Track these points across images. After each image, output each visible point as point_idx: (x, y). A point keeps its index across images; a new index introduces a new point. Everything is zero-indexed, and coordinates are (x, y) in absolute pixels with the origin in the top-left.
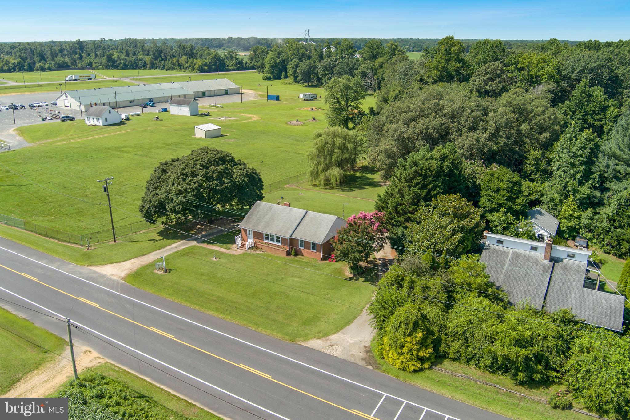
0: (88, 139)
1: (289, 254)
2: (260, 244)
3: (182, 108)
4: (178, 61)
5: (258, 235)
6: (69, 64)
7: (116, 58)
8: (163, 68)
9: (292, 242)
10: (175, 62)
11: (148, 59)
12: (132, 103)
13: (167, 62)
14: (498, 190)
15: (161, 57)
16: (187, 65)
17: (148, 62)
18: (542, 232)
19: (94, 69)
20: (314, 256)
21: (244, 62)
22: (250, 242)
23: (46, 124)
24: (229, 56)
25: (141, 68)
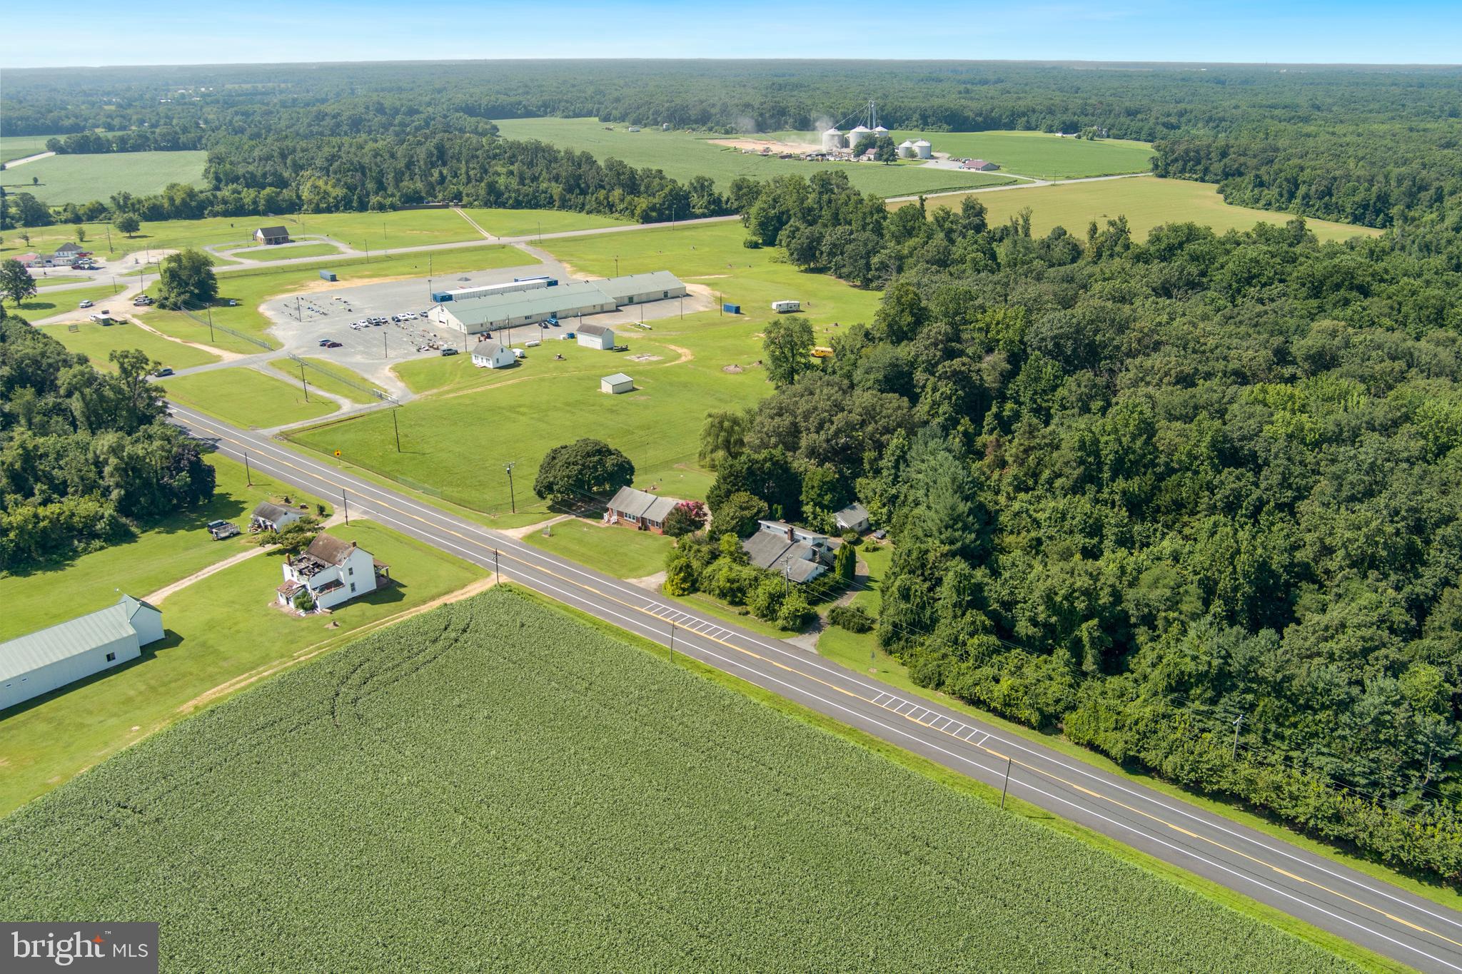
0: (479, 390)
1: (640, 529)
2: (621, 521)
4: (607, 198)
5: (620, 514)
6: (423, 194)
7: (503, 187)
8: (582, 210)
9: (643, 520)
10: (602, 198)
11: (557, 190)
12: (528, 321)
13: (588, 197)
15: (579, 186)
16: (622, 206)
17: (556, 197)
18: (843, 524)
19: (464, 206)
20: (655, 531)
21: (724, 199)
22: (614, 518)
23: (425, 361)
24: (699, 186)
25: (545, 206)
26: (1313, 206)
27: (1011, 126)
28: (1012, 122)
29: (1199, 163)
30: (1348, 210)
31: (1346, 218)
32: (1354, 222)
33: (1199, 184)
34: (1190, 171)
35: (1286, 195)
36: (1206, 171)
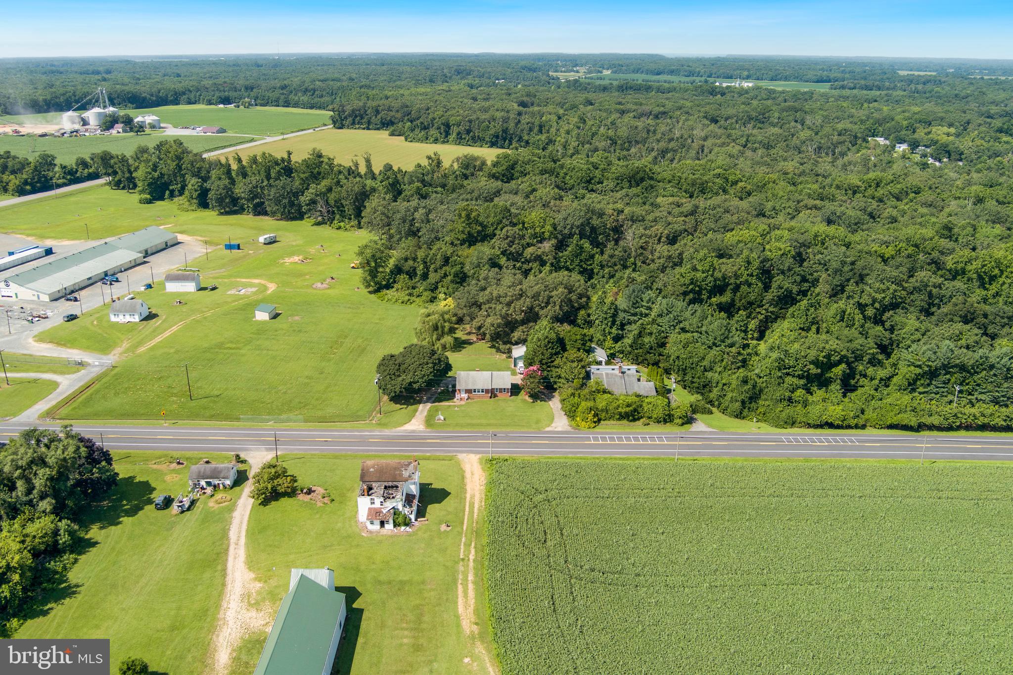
1: (491, 397)
2: (471, 396)
3: (183, 284)
5: (468, 391)
9: (491, 390)
12: (90, 281)
14: (576, 341)
18: (601, 359)
20: (503, 396)
22: (465, 395)
23: (59, 329)
26: (465, 138)
27: (176, 102)
28: (176, 99)
29: (362, 118)
30: (487, 139)
31: (486, 144)
32: (491, 146)
33: (366, 131)
34: (358, 123)
35: (444, 134)
36: (369, 123)
